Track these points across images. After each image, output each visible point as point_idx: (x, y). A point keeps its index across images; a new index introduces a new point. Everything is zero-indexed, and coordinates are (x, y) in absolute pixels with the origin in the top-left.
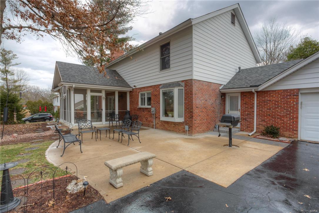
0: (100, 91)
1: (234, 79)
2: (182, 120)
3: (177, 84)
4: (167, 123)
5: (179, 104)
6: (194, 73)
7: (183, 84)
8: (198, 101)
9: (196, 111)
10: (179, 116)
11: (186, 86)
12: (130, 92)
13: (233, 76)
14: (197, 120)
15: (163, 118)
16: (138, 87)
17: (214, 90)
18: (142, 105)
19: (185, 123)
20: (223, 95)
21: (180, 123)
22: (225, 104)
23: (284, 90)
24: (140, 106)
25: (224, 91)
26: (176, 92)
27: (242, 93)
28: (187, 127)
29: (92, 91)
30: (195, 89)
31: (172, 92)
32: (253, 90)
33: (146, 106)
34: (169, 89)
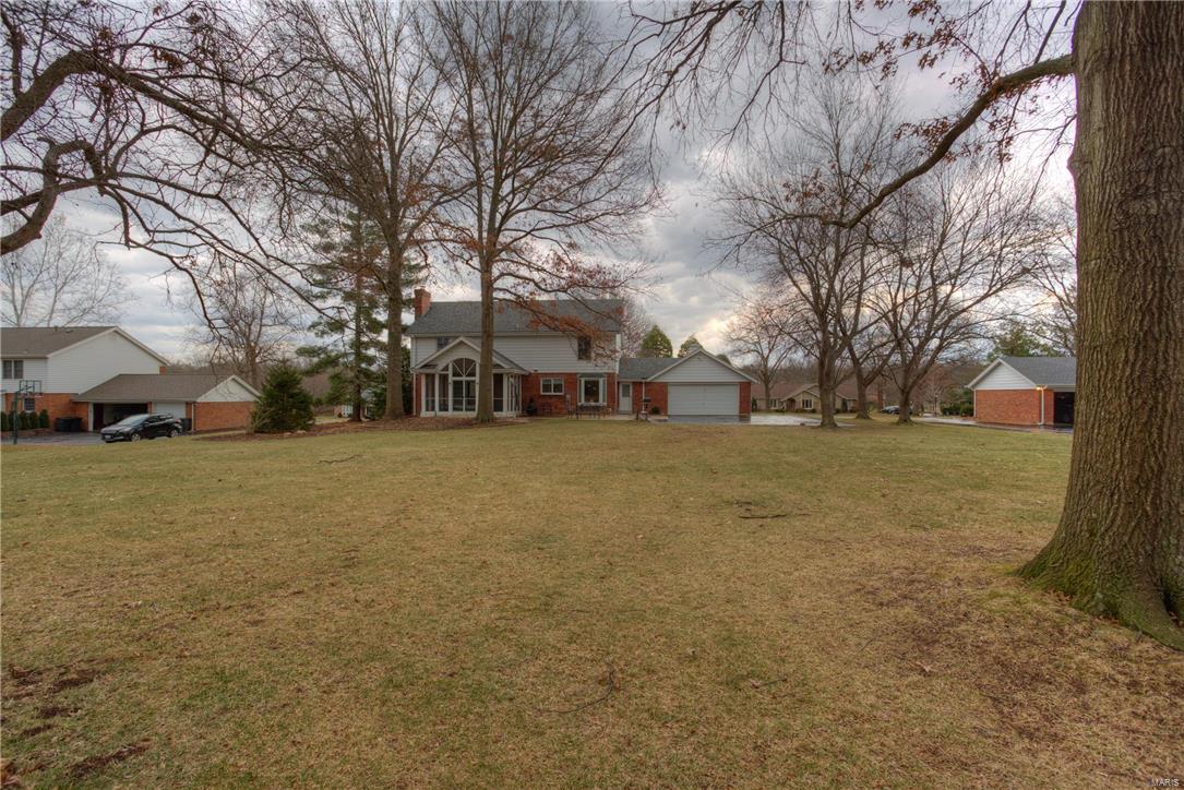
2: (605, 404)
3: (601, 375)
5: (605, 390)
7: (606, 376)
10: (604, 401)
11: (609, 376)
15: (584, 403)
16: (538, 372)
19: (608, 406)
21: (603, 407)
24: (542, 393)
26: (601, 381)
27: (634, 383)
28: (610, 410)
31: (597, 382)
32: (643, 381)
33: (553, 393)
34: (592, 379)
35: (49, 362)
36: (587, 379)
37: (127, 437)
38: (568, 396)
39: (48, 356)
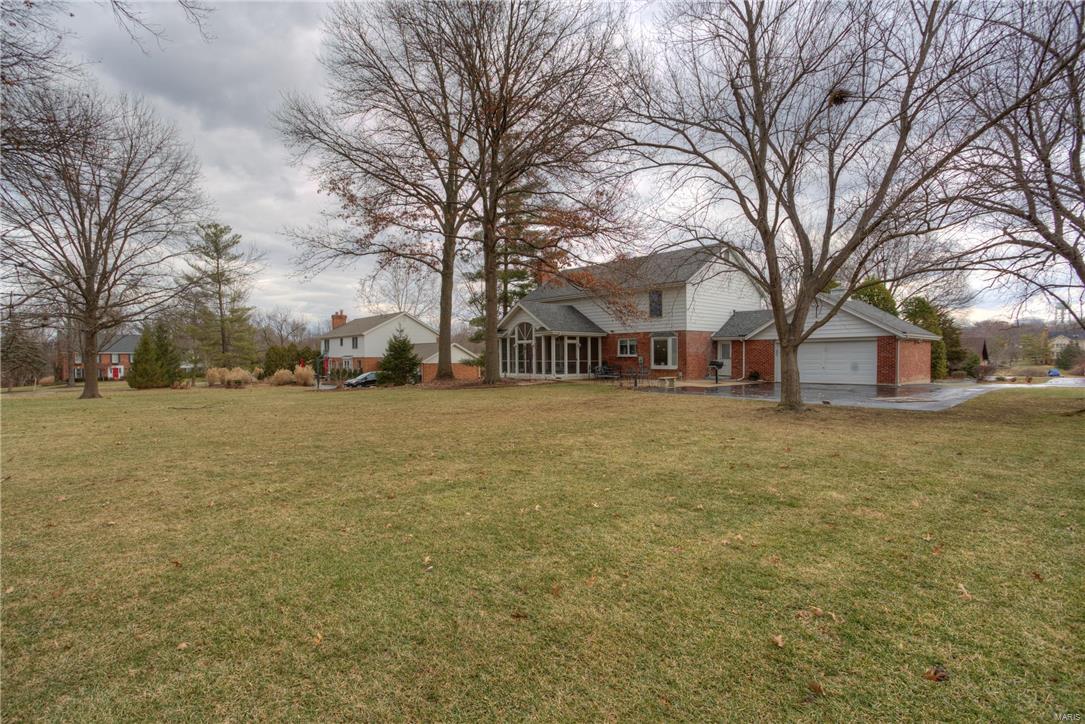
0: (574, 338)
1: (727, 324)
2: (675, 367)
3: (671, 334)
4: (659, 371)
5: (674, 351)
6: (688, 325)
7: (677, 334)
8: (691, 350)
9: (689, 359)
10: (674, 364)
11: (680, 335)
12: (603, 338)
13: (725, 321)
14: (690, 368)
15: (654, 366)
16: (616, 332)
17: (705, 338)
18: (622, 353)
19: (679, 370)
20: (715, 343)
21: (672, 370)
22: (716, 354)
23: (766, 341)
24: (619, 355)
25: (715, 339)
26: (670, 341)
27: (734, 342)
28: (681, 374)
29: (570, 338)
30: (688, 339)
31: (666, 342)
32: (741, 339)
33: (629, 355)
34: (662, 338)
35: (365, 338)
36: (657, 338)
37: (353, 386)
38: (640, 358)
39: (364, 333)
